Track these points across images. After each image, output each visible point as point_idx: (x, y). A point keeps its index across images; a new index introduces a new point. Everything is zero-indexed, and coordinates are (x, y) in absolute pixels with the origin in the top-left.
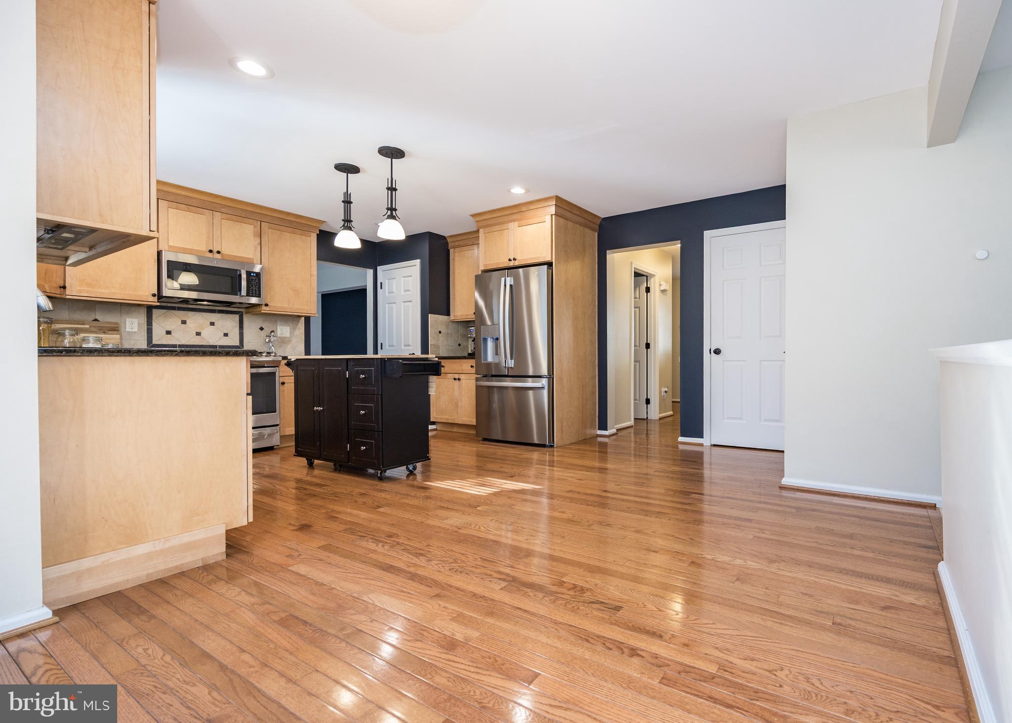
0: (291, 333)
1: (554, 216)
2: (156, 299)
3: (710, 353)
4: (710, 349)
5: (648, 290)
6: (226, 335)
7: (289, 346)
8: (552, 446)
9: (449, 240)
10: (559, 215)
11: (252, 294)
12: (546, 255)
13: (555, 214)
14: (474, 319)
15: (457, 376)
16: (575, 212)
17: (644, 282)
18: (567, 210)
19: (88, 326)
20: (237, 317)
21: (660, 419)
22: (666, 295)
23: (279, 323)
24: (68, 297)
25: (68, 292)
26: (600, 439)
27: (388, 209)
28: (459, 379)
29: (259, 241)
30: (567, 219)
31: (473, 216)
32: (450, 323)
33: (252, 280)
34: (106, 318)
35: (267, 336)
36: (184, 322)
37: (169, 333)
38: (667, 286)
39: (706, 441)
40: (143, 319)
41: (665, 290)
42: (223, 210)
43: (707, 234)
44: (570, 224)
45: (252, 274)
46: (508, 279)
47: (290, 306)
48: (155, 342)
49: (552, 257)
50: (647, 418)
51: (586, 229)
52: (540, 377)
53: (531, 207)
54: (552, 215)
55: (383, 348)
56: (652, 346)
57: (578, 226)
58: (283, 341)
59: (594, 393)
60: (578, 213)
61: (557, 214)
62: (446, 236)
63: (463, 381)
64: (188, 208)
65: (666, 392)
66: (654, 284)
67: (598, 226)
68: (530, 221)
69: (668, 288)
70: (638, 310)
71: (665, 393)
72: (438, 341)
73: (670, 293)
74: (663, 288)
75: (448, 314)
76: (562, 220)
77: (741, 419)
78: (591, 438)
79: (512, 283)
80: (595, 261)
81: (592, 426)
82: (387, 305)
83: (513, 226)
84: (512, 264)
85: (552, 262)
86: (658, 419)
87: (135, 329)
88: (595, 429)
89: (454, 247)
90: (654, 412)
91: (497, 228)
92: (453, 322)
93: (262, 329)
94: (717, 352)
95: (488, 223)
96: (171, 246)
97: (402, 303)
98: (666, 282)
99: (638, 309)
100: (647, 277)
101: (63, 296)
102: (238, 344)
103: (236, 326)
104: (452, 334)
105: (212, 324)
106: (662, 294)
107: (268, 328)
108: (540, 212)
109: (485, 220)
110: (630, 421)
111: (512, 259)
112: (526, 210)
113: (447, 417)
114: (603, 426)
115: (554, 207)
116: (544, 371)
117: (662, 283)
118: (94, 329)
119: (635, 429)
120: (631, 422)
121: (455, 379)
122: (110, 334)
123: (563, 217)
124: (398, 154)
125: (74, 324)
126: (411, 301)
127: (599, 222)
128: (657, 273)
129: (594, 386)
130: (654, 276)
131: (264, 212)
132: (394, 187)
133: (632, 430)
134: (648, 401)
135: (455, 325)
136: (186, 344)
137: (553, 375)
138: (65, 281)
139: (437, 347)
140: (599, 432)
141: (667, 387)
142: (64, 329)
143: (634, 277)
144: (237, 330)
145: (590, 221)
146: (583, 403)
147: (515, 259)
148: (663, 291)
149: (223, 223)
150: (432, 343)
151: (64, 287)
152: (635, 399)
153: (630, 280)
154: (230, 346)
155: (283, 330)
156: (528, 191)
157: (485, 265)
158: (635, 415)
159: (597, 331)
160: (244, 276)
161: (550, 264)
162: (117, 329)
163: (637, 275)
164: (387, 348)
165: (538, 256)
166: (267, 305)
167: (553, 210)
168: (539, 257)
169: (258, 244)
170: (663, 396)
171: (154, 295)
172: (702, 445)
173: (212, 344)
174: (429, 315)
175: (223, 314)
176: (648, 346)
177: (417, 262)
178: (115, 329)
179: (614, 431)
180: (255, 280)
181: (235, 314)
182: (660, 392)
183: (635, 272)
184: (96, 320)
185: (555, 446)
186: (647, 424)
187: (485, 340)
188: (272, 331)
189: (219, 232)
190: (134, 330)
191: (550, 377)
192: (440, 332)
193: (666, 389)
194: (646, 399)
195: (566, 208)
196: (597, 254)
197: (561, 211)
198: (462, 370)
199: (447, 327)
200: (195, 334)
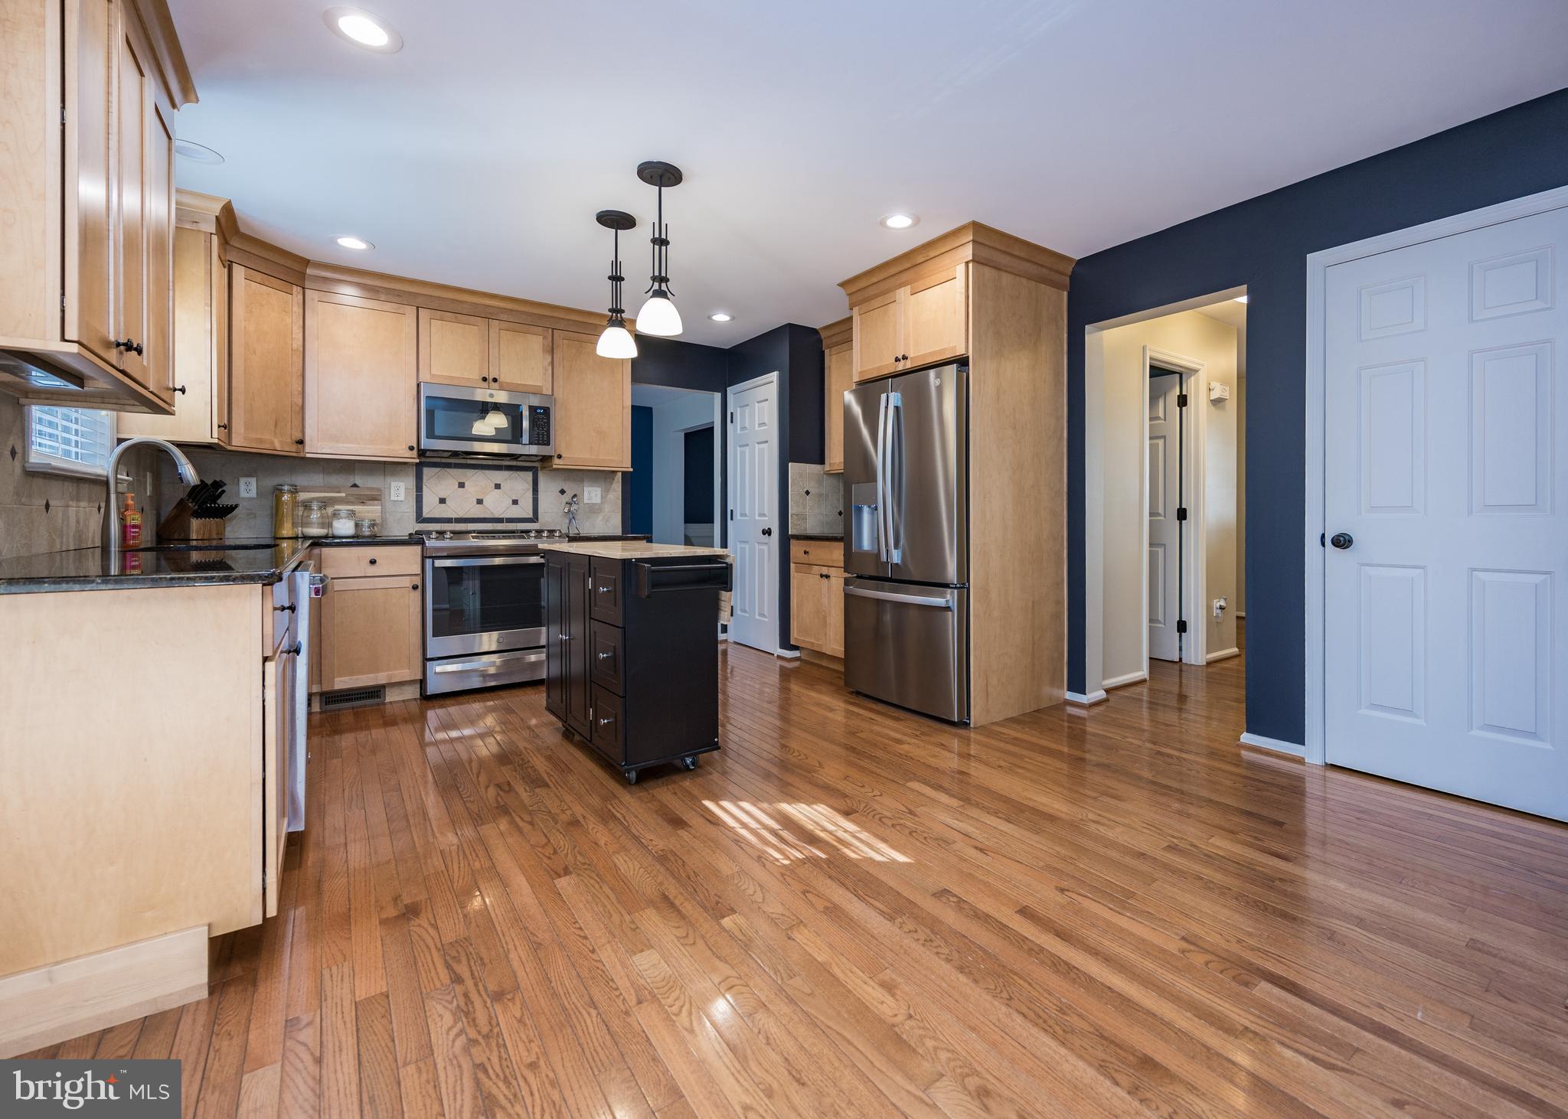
0: (602, 498)
1: (971, 265)
2: (415, 453)
3: (1323, 544)
4: (1323, 536)
5: (1183, 401)
6: (515, 502)
7: (600, 518)
8: (964, 724)
9: (823, 335)
10: (982, 261)
11: (538, 440)
12: (956, 343)
13: (973, 261)
14: (842, 471)
15: (825, 571)
16: (1017, 253)
17: (1173, 387)
18: (1001, 251)
19: (344, 495)
20: (529, 475)
21: (1209, 664)
22: (1223, 408)
23: (585, 484)
24: (308, 455)
25: (307, 449)
26: (1070, 710)
27: (654, 279)
28: (827, 577)
29: (550, 360)
30: (999, 269)
31: (842, 285)
32: (825, 476)
33: (538, 419)
34: (367, 482)
35: (567, 503)
36: (462, 485)
37: (442, 501)
38: (1228, 391)
39: (1312, 753)
40: (411, 482)
41: (1220, 398)
42: (504, 317)
43: (1315, 260)
44: (1006, 279)
45: (539, 411)
46: (892, 395)
47: (594, 457)
48: (426, 514)
49: (967, 347)
50: (1181, 659)
51: (1043, 286)
52: (947, 586)
53: (932, 254)
54: (967, 263)
55: (734, 518)
56: (1190, 514)
57: (1024, 281)
58: (594, 509)
59: (1059, 615)
60: (1022, 254)
61: (977, 259)
62: (817, 328)
63: (833, 580)
64: (456, 317)
65: (1221, 608)
66: (1198, 390)
67: (1068, 279)
68: (929, 282)
69: (1226, 395)
70: (1161, 442)
71: (1219, 611)
72: (804, 507)
73: (1232, 406)
74: (1214, 395)
75: (822, 462)
76: (988, 272)
77: (1409, 712)
78: (1051, 708)
79: (899, 404)
80: (1063, 349)
81: (1055, 681)
82: (738, 448)
83: (903, 293)
84: (901, 366)
85: (968, 357)
86: (1205, 664)
87: (402, 498)
88: (1061, 687)
89: (830, 347)
90: (1197, 651)
91: (877, 302)
92: (829, 474)
93: (562, 492)
94: (1342, 542)
95: (866, 296)
96: (434, 375)
97: (756, 445)
98: (1224, 382)
99: (1162, 440)
100: (1181, 375)
101: (302, 455)
102: (531, 515)
103: (528, 490)
104: (827, 495)
105: (498, 486)
106: (1213, 408)
107: (571, 488)
108: (947, 260)
109: (860, 290)
110: (1139, 669)
111: (900, 357)
112: (923, 260)
113: (812, 641)
114: (1077, 683)
115: (970, 246)
116: (952, 572)
117: (1213, 384)
118: (352, 499)
119: (1150, 690)
120: (1143, 673)
121: (822, 576)
122: (370, 505)
123: (991, 264)
124: (672, 177)
125: (321, 492)
126: (767, 442)
127: (1069, 270)
128: (1203, 365)
129: (1059, 603)
130: (1196, 371)
131: (556, 314)
132: (663, 236)
133: (1144, 690)
134: (1182, 627)
135: (833, 481)
136: (464, 517)
137: (968, 581)
138: (303, 432)
139: (802, 517)
140: (1070, 696)
141: (1225, 599)
142: (311, 501)
143: (1150, 377)
144: (530, 495)
145: (1050, 269)
146: (1033, 637)
147: (905, 358)
148: (1217, 402)
149: (501, 335)
150: (794, 512)
151: (301, 442)
152: (1151, 620)
153: (1139, 383)
154: (520, 518)
155: (592, 494)
156: (917, 221)
157: (861, 373)
158: (1150, 651)
159: (1065, 489)
160: (526, 413)
161: (962, 362)
162: (379, 497)
163: (1158, 371)
164: (739, 518)
165: (944, 347)
166: (560, 457)
167: (968, 252)
168: (945, 349)
169: (549, 364)
170: (1217, 617)
171: (411, 448)
172: (1300, 761)
173: (497, 516)
174: (790, 464)
175: (511, 472)
176: (1182, 514)
177: (774, 376)
178: (375, 498)
179: (1101, 694)
180: (543, 418)
181: (527, 471)
182: (1209, 608)
183: (1151, 367)
184: (355, 486)
185: (972, 726)
186: (1180, 676)
187: (859, 510)
188: (575, 496)
189: (497, 349)
190: (400, 499)
191: (963, 586)
192: (807, 493)
193: (1222, 603)
194: (1178, 622)
195: (998, 246)
196: (1065, 335)
197: (985, 253)
198: (833, 561)
199: (820, 482)
200: (475, 502)
